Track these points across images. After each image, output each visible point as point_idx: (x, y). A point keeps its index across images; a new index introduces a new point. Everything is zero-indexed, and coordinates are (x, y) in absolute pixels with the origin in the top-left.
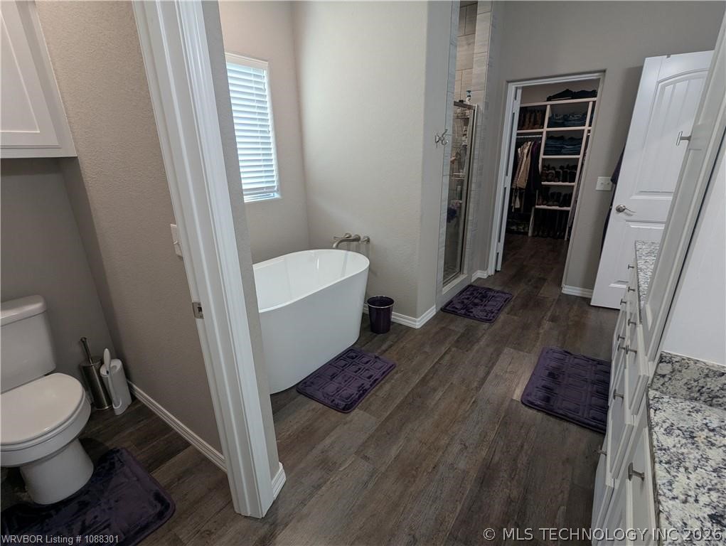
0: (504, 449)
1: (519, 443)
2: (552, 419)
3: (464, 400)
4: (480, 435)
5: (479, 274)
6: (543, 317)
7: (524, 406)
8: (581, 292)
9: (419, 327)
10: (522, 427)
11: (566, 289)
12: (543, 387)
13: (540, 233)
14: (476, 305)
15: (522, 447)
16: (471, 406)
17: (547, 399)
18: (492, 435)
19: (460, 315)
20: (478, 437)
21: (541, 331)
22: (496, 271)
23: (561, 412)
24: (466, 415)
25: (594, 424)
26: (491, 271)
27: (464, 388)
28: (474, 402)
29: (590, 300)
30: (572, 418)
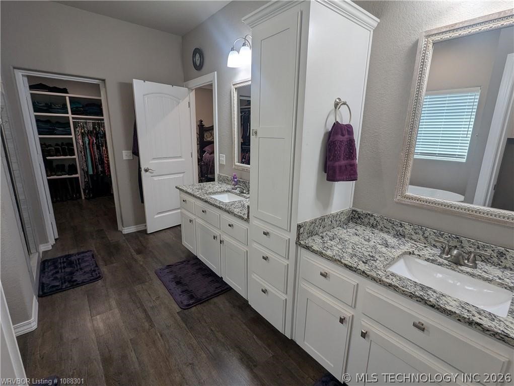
0: (208, 341)
1: (209, 331)
2: (205, 304)
3: (154, 341)
4: (189, 348)
5: (42, 248)
6: (131, 254)
7: (187, 310)
8: (135, 228)
9: (36, 327)
10: (200, 322)
11: (125, 231)
12: (182, 292)
13: (58, 199)
14: (72, 273)
15: (212, 330)
16: (163, 340)
17: (192, 297)
18: (194, 342)
19: (67, 289)
20: (189, 351)
21: (141, 263)
22: (55, 239)
23: (204, 297)
24: (167, 347)
25: (220, 290)
26: (52, 241)
27: (143, 334)
28: (161, 336)
29: (146, 230)
30: (210, 296)
